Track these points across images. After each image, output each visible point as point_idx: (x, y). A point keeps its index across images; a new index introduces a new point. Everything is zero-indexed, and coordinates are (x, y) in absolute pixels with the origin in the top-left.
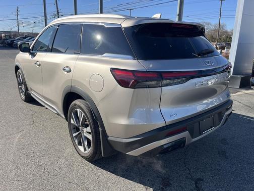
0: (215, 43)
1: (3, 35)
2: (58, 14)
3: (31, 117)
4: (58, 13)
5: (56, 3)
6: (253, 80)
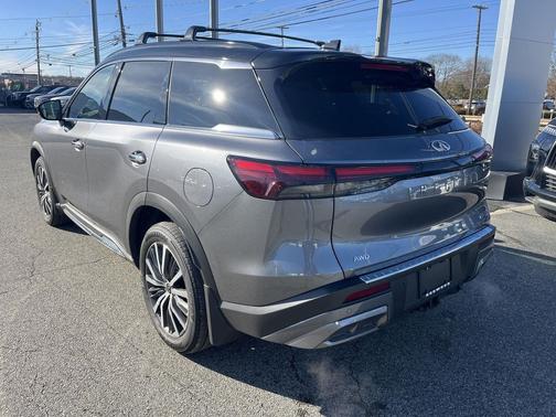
0: (467, 101)
1: (7, 82)
2: (124, 37)
4: (124, 35)
5: (121, 14)
6: (528, 182)
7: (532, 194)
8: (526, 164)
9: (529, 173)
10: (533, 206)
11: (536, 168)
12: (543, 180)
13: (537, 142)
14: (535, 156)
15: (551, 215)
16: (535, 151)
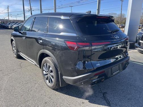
0: (119, 25)
2: (31, 10)
3: (20, 65)
5: (30, 4)
6: (136, 44)
7: (137, 47)
8: (135, 40)
9: (136, 42)
10: (137, 50)
11: (138, 41)
12: (140, 44)
13: (138, 35)
14: (138, 38)
15: (142, 52)
16: (138, 37)
